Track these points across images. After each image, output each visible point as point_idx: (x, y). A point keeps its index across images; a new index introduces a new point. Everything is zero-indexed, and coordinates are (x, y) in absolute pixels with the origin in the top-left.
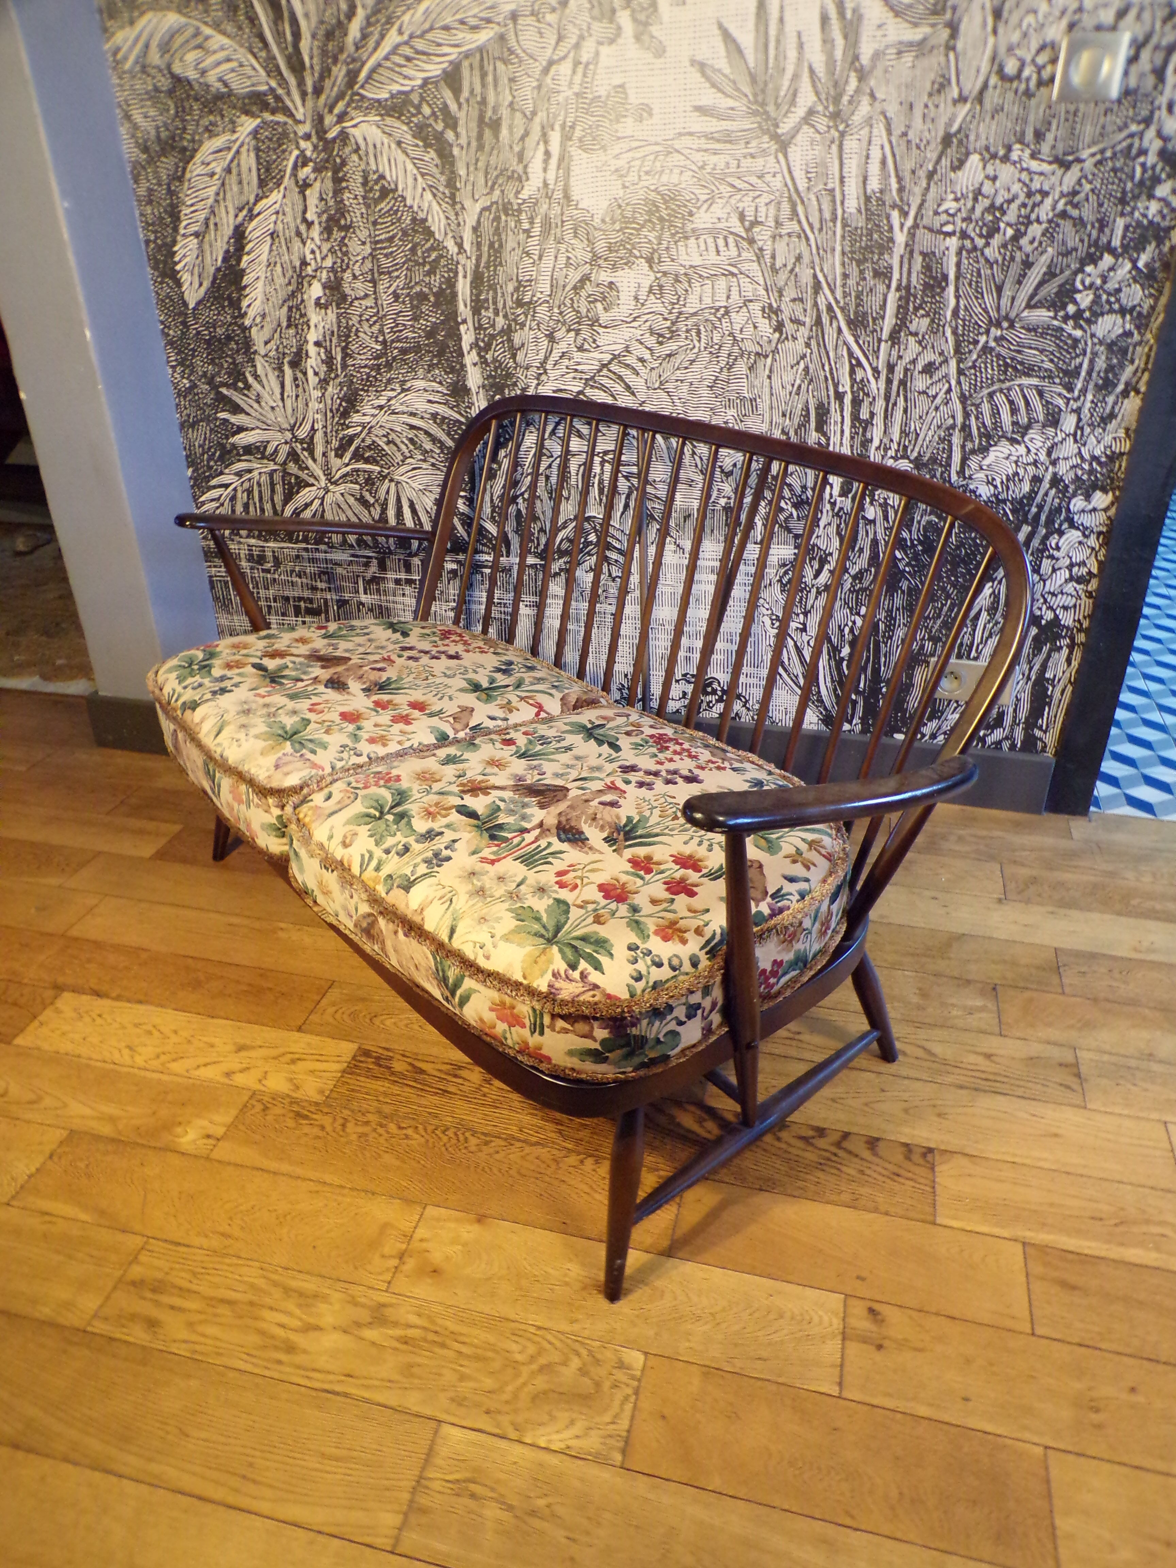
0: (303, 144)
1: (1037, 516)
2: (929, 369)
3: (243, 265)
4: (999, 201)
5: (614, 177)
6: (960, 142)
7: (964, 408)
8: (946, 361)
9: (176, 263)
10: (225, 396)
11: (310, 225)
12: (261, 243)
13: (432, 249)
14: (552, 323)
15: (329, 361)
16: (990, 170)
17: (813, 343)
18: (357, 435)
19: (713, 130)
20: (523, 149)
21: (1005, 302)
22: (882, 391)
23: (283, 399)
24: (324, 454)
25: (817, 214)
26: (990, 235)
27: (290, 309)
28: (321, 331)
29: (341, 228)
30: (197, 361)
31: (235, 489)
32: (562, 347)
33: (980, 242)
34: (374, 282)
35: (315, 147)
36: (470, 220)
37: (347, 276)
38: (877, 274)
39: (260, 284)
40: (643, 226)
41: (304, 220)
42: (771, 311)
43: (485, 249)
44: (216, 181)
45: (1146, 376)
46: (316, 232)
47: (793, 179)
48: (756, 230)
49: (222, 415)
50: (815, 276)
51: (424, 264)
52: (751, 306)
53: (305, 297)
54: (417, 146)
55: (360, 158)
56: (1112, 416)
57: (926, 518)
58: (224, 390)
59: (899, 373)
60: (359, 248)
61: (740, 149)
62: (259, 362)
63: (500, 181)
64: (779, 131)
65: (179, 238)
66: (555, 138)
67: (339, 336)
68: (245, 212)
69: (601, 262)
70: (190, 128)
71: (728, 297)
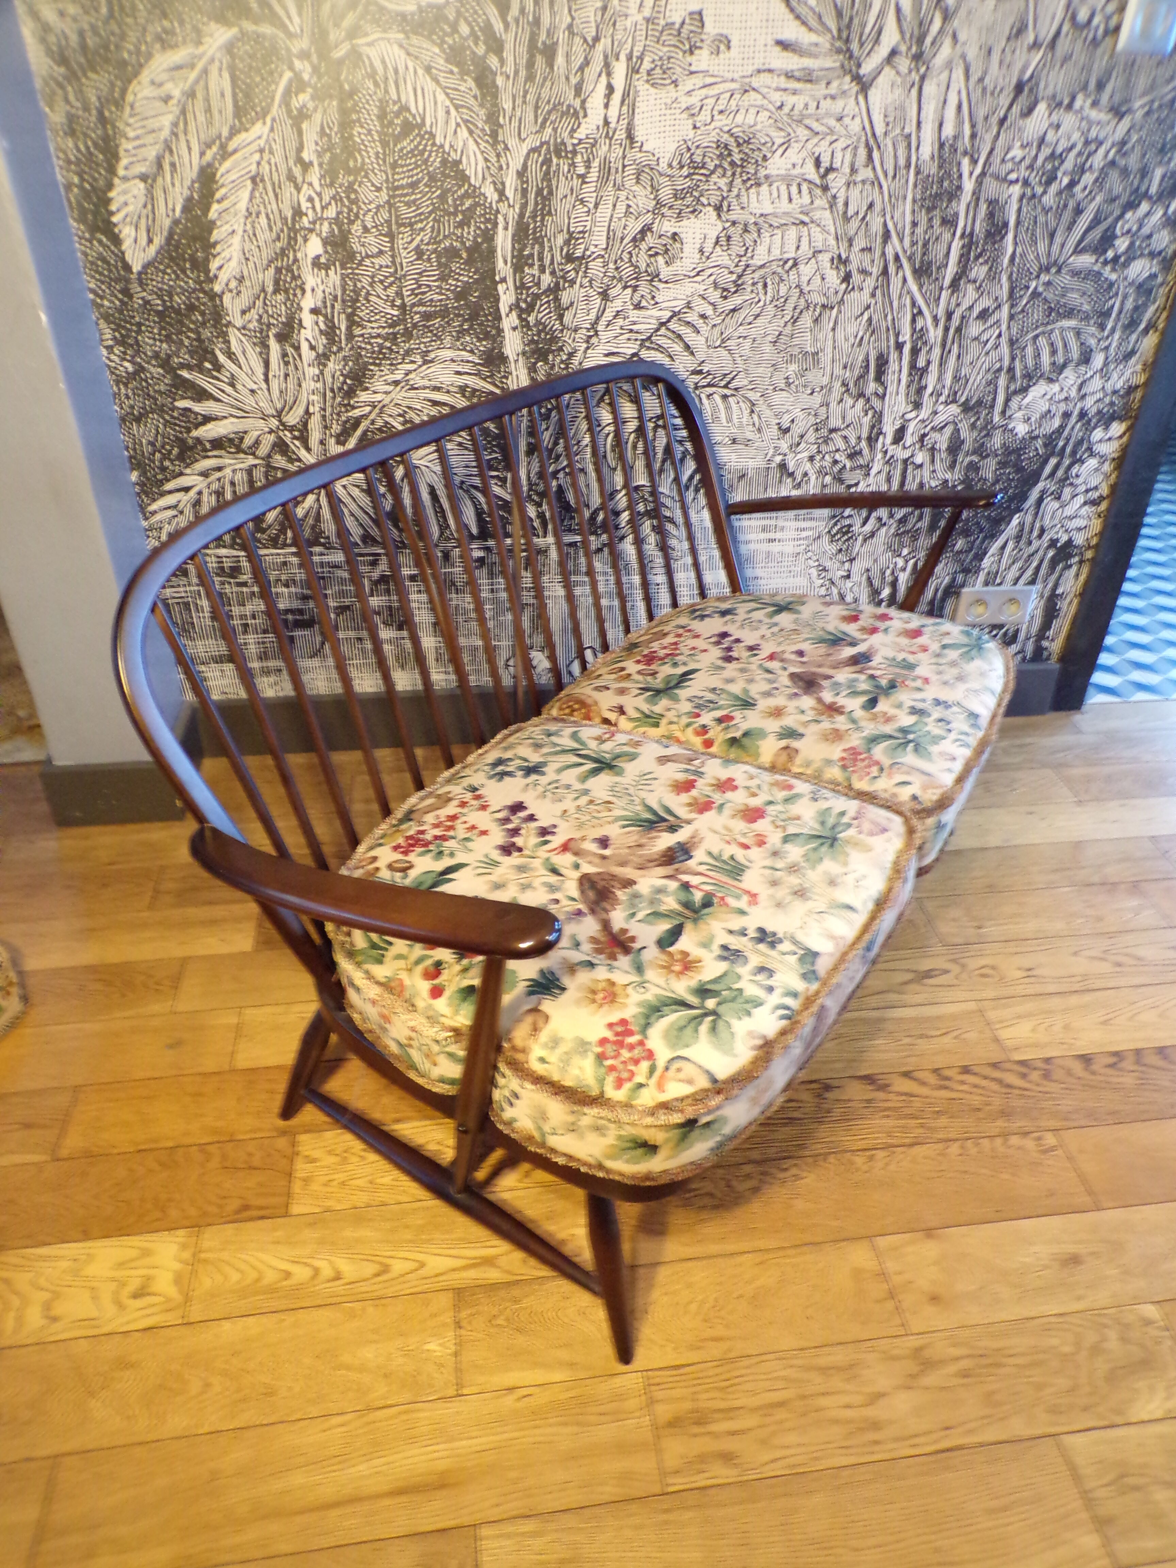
0: (298, 64)
1: (1064, 448)
2: (984, 315)
3: (212, 214)
4: (1059, 150)
5: (685, 115)
6: (1031, 90)
7: (1012, 351)
8: (999, 306)
9: (112, 214)
10: (186, 381)
11: (306, 166)
12: (237, 186)
13: (466, 195)
14: (606, 280)
15: (330, 332)
16: (1055, 118)
17: (878, 292)
18: (365, 416)
19: (795, 67)
20: (582, 80)
21: (1056, 248)
22: (939, 340)
23: (267, 380)
24: (322, 442)
25: (892, 161)
26: (1049, 183)
27: (278, 270)
28: (320, 295)
29: (349, 171)
30: (145, 339)
31: (200, 493)
32: (617, 305)
33: (1039, 190)
34: (391, 236)
35: (315, 70)
36: (515, 163)
37: (357, 228)
38: (944, 222)
39: (236, 240)
40: (713, 172)
41: (300, 160)
42: (840, 261)
43: (532, 196)
44: (173, 107)
45: (1165, 315)
46: (314, 176)
47: (871, 122)
48: (831, 176)
49: (181, 404)
50: (885, 224)
51: (455, 214)
52: (820, 257)
53: (299, 255)
54: (452, 72)
55: (376, 84)
56: (1133, 353)
57: (968, 459)
58: (185, 374)
59: (955, 322)
60: (372, 196)
61: (820, 90)
62: (234, 337)
63: (553, 117)
64: (862, 72)
65: (116, 181)
66: (620, 69)
67: (343, 301)
68: (215, 149)
69: (665, 210)
70: (132, 36)
71: (798, 248)
